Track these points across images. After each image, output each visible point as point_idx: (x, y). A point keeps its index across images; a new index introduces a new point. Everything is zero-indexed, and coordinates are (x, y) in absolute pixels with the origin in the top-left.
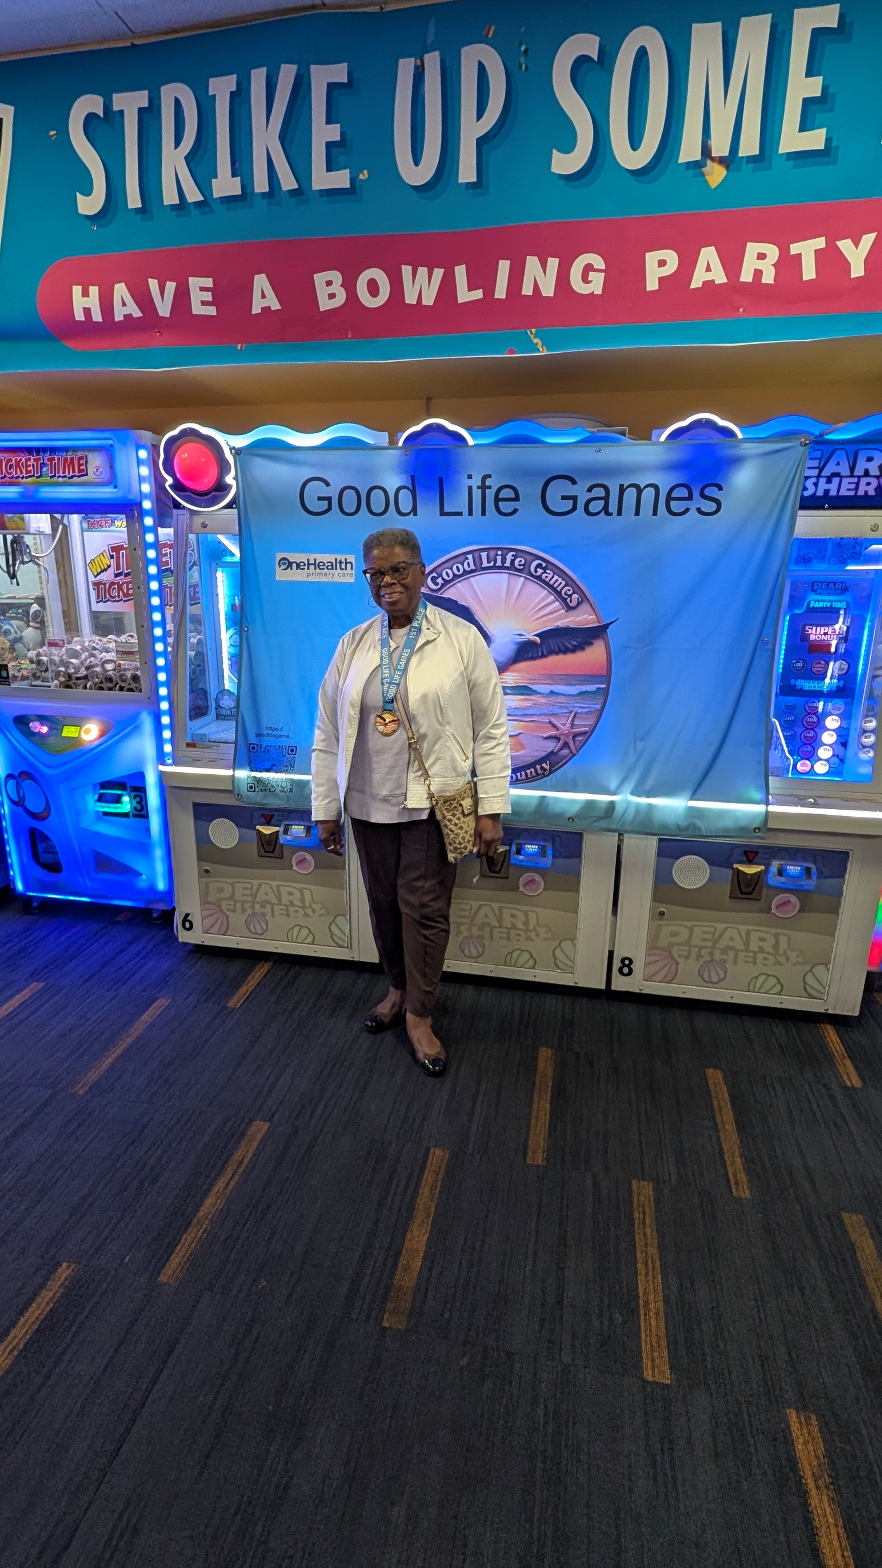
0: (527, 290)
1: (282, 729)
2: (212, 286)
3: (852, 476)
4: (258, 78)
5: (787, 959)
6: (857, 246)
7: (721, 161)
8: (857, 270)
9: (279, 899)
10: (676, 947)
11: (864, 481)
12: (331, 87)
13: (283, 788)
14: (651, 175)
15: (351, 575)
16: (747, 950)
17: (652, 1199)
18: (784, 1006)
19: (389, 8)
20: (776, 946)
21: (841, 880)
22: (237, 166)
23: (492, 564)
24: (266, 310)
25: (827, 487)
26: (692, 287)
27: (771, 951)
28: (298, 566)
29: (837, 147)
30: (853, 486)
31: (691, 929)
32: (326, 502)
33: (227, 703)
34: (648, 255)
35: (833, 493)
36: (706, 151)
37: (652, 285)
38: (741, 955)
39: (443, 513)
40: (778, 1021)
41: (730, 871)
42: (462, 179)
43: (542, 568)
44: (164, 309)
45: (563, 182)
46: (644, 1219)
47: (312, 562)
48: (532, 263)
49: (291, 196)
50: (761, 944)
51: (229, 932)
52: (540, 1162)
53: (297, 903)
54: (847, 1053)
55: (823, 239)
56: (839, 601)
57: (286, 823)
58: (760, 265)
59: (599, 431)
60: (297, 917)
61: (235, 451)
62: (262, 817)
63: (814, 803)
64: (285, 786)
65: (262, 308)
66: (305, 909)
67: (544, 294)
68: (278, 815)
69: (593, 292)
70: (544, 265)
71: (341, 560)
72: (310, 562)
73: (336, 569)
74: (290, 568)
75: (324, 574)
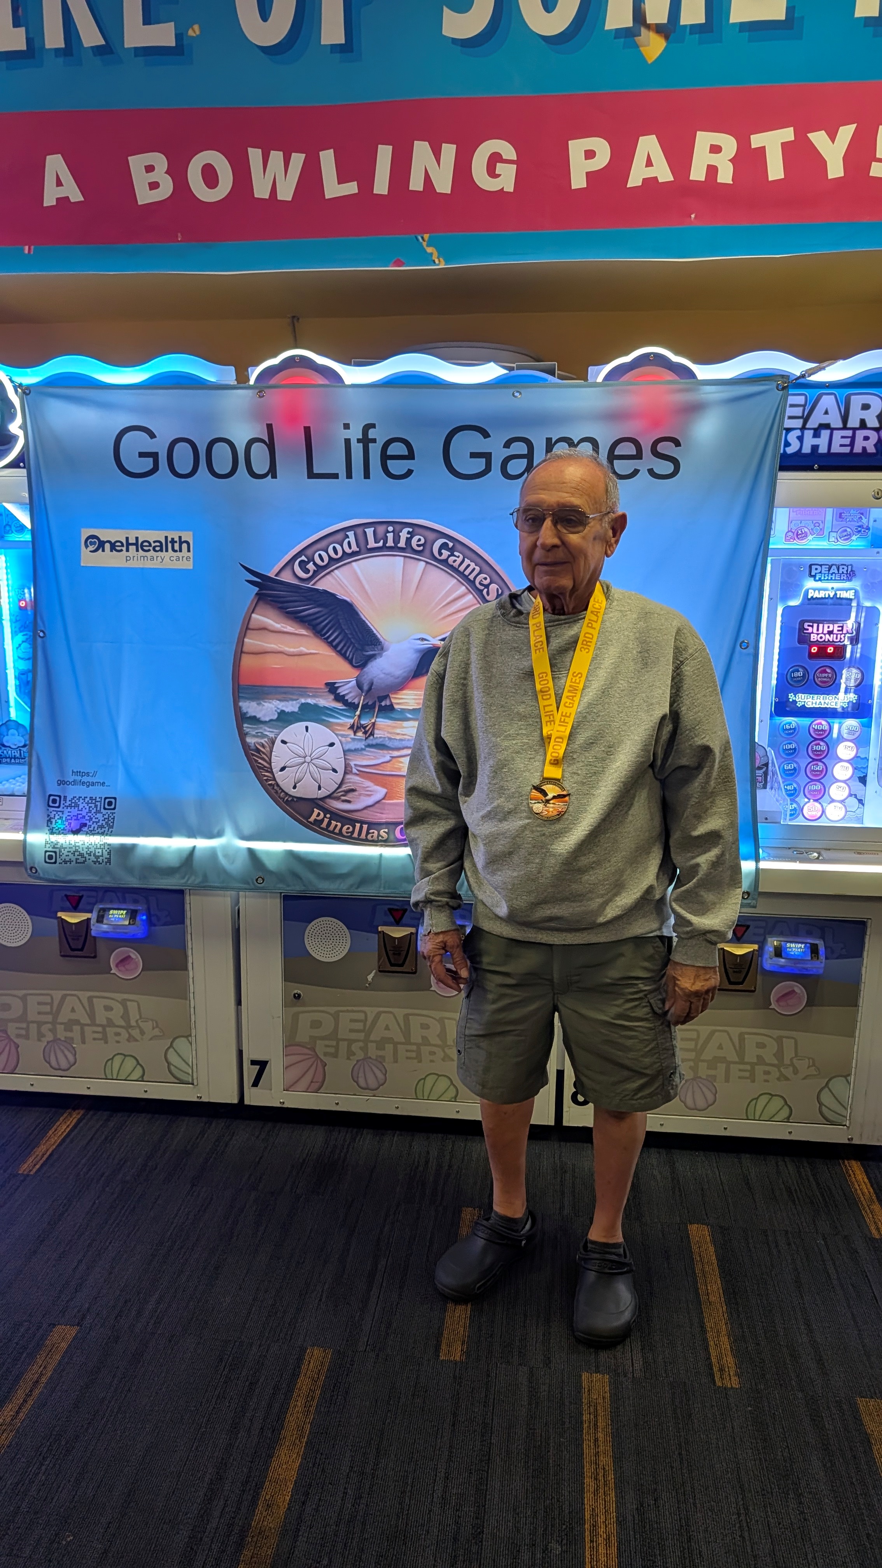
0: (416, 184)
1: (95, 774)
3: (845, 428)
5: (796, 1072)
6: (833, 140)
7: (659, 29)
8: (835, 170)
9: (92, 1015)
11: (860, 434)
13: (98, 857)
14: (571, 43)
15: (188, 558)
16: (742, 1062)
17: (608, 1395)
18: (796, 1137)
20: (779, 1054)
21: (858, 960)
22: (20, 13)
23: (381, 544)
24: (63, 201)
25: (816, 441)
26: (628, 186)
27: (774, 1061)
28: (113, 547)
29: (803, 18)
30: (847, 441)
32: (151, 460)
33: (15, 739)
34: (572, 144)
35: (823, 450)
36: (639, 16)
37: (578, 182)
38: (735, 1069)
39: (311, 475)
40: (787, 1159)
42: (324, 41)
43: (448, 549)
45: (457, 49)
46: (596, 1421)
47: (132, 540)
48: (421, 150)
49: (95, 55)
50: (761, 1052)
51: (18, 1070)
52: (457, 1357)
53: (118, 1020)
55: (791, 130)
56: (845, 589)
57: (101, 906)
58: (714, 160)
59: (519, 368)
60: (118, 1042)
61: (22, 390)
62: (65, 898)
63: (818, 858)
64: (100, 854)
65: (58, 199)
66: (130, 1030)
67: (438, 191)
68: (89, 897)
69: (503, 188)
70: (437, 153)
71: (173, 539)
72: (130, 542)
73: (167, 551)
74: (101, 550)
75: (149, 558)
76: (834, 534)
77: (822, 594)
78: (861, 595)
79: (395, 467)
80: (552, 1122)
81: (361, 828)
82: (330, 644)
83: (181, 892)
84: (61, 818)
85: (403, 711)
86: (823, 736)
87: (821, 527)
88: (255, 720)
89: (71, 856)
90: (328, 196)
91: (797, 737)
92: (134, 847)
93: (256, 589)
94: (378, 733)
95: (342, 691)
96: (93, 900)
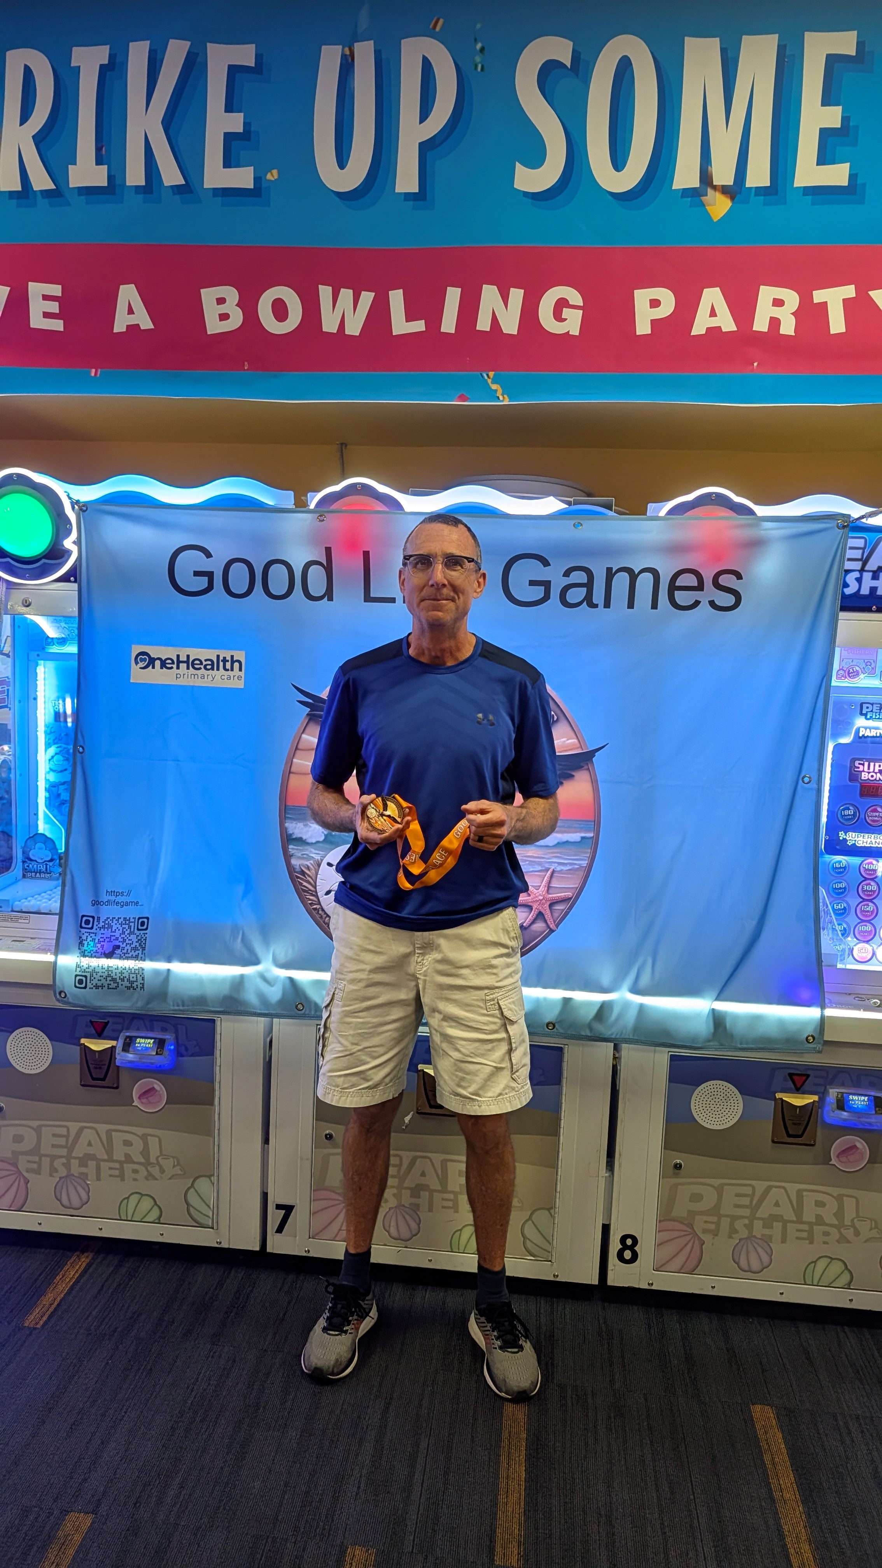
0: (483, 324)
1: (129, 894)
2: (60, 295)
4: (139, 53)
5: (857, 1233)
7: (725, 190)
9: (109, 1150)
10: (697, 1217)
12: (234, 70)
13: (128, 981)
14: (639, 199)
15: (239, 678)
16: (799, 1221)
18: (856, 1305)
20: (840, 1214)
22: (103, 152)
24: (133, 329)
25: (874, 583)
26: (692, 334)
27: (835, 1221)
28: (163, 664)
29: (864, 185)
31: (720, 1190)
32: (206, 579)
34: (638, 293)
35: (880, 592)
36: (706, 178)
37: (643, 328)
38: (792, 1228)
39: (368, 598)
40: (848, 1328)
41: (772, 1103)
42: (399, 189)
45: (528, 201)
47: (183, 658)
48: (490, 294)
49: (174, 194)
50: (820, 1211)
51: (26, 1207)
53: (136, 1157)
55: (852, 287)
57: (128, 1034)
58: (777, 312)
59: (576, 502)
60: (135, 1180)
61: (79, 507)
62: (90, 1024)
63: (879, 1006)
64: (135, 979)
65: (128, 326)
66: (149, 1168)
67: (505, 331)
68: (114, 1023)
69: (569, 332)
70: (505, 298)
71: (225, 658)
72: (181, 659)
73: (218, 669)
74: (151, 667)
75: (200, 676)
77: (873, 733)
80: (595, 1281)
83: (213, 1022)
84: (94, 940)
86: (873, 876)
87: (873, 666)
88: (299, 843)
89: (103, 981)
90: (395, 332)
91: (848, 875)
92: (170, 973)
93: (307, 710)
96: (119, 1027)
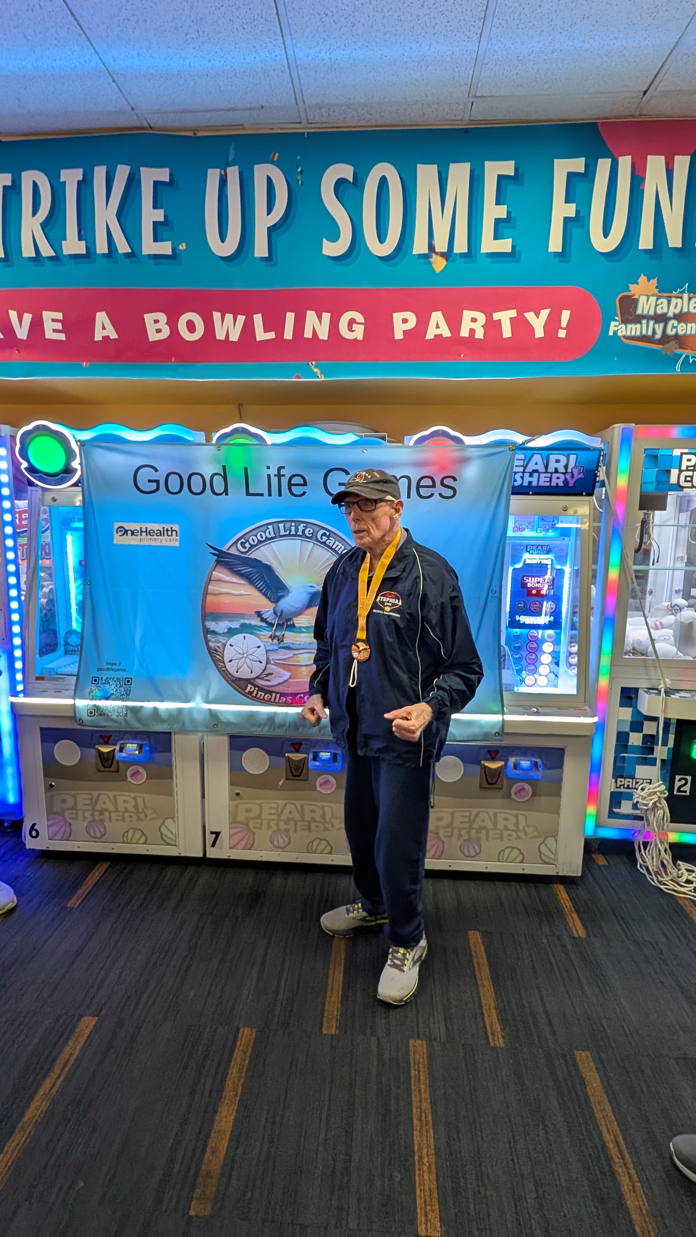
0: (308, 334)
1: (120, 664)
2: (62, 318)
3: (546, 472)
4: (100, 173)
5: (526, 834)
6: (538, 317)
7: (442, 255)
8: (539, 333)
9: (116, 806)
10: (440, 829)
11: (555, 476)
12: (157, 184)
13: (119, 713)
14: (395, 260)
15: (176, 540)
16: (495, 829)
17: (425, 1055)
18: (526, 872)
19: (199, 134)
20: (517, 824)
21: (559, 770)
22: (82, 232)
23: (288, 533)
24: (106, 338)
25: (531, 479)
26: (427, 338)
27: (514, 828)
28: (133, 533)
29: (520, 252)
30: (548, 479)
32: (155, 484)
33: (74, 640)
34: (394, 314)
35: (534, 484)
36: (431, 248)
37: (399, 335)
38: (491, 832)
39: (248, 494)
40: (521, 884)
41: (479, 767)
42: (258, 254)
43: (326, 536)
44: (22, 333)
45: (330, 261)
46: (419, 1075)
47: (144, 530)
49: (125, 257)
50: (506, 823)
51: (71, 839)
52: (333, 1031)
53: (131, 809)
54: (574, 907)
55: (515, 311)
56: (546, 559)
57: (122, 742)
58: (473, 325)
59: (366, 436)
60: (131, 821)
61: (80, 443)
62: (101, 737)
63: (537, 712)
64: (122, 713)
65: (103, 337)
66: (138, 814)
67: (320, 338)
68: (115, 736)
69: (357, 338)
70: (320, 318)
71: (167, 529)
72: (142, 530)
73: (164, 535)
74: (126, 535)
75: (153, 540)
76: (539, 529)
77: (533, 562)
78: (555, 562)
79: (296, 490)
81: (276, 696)
82: (258, 589)
83: (170, 733)
84: (98, 690)
85: (300, 628)
86: (535, 639)
87: (532, 525)
88: (214, 633)
89: (104, 712)
91: (521, 639)
92: (142, 707)
93: (216, 558)
94: (285, 640)
95: (264, 616)
